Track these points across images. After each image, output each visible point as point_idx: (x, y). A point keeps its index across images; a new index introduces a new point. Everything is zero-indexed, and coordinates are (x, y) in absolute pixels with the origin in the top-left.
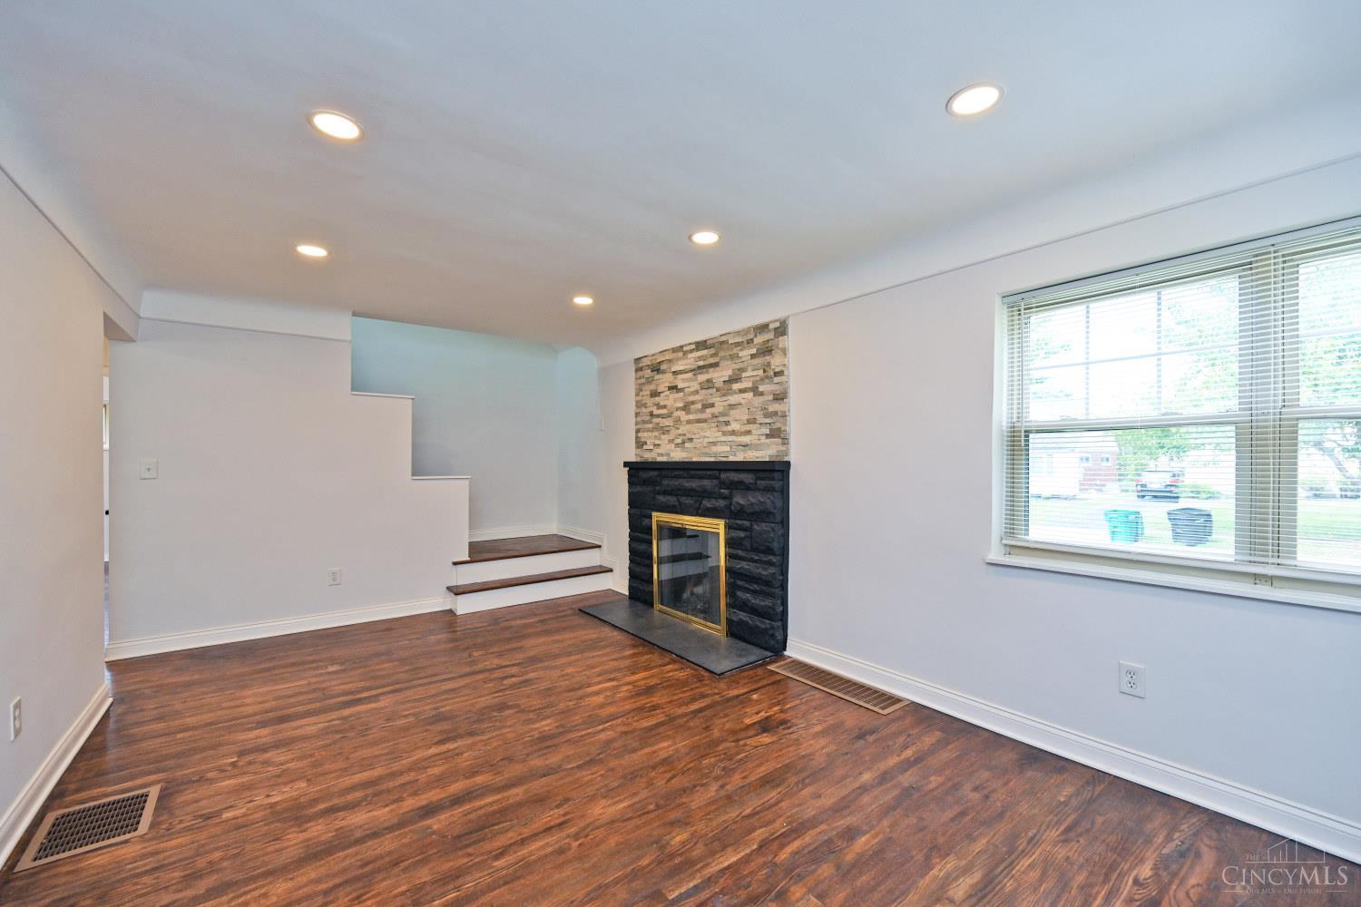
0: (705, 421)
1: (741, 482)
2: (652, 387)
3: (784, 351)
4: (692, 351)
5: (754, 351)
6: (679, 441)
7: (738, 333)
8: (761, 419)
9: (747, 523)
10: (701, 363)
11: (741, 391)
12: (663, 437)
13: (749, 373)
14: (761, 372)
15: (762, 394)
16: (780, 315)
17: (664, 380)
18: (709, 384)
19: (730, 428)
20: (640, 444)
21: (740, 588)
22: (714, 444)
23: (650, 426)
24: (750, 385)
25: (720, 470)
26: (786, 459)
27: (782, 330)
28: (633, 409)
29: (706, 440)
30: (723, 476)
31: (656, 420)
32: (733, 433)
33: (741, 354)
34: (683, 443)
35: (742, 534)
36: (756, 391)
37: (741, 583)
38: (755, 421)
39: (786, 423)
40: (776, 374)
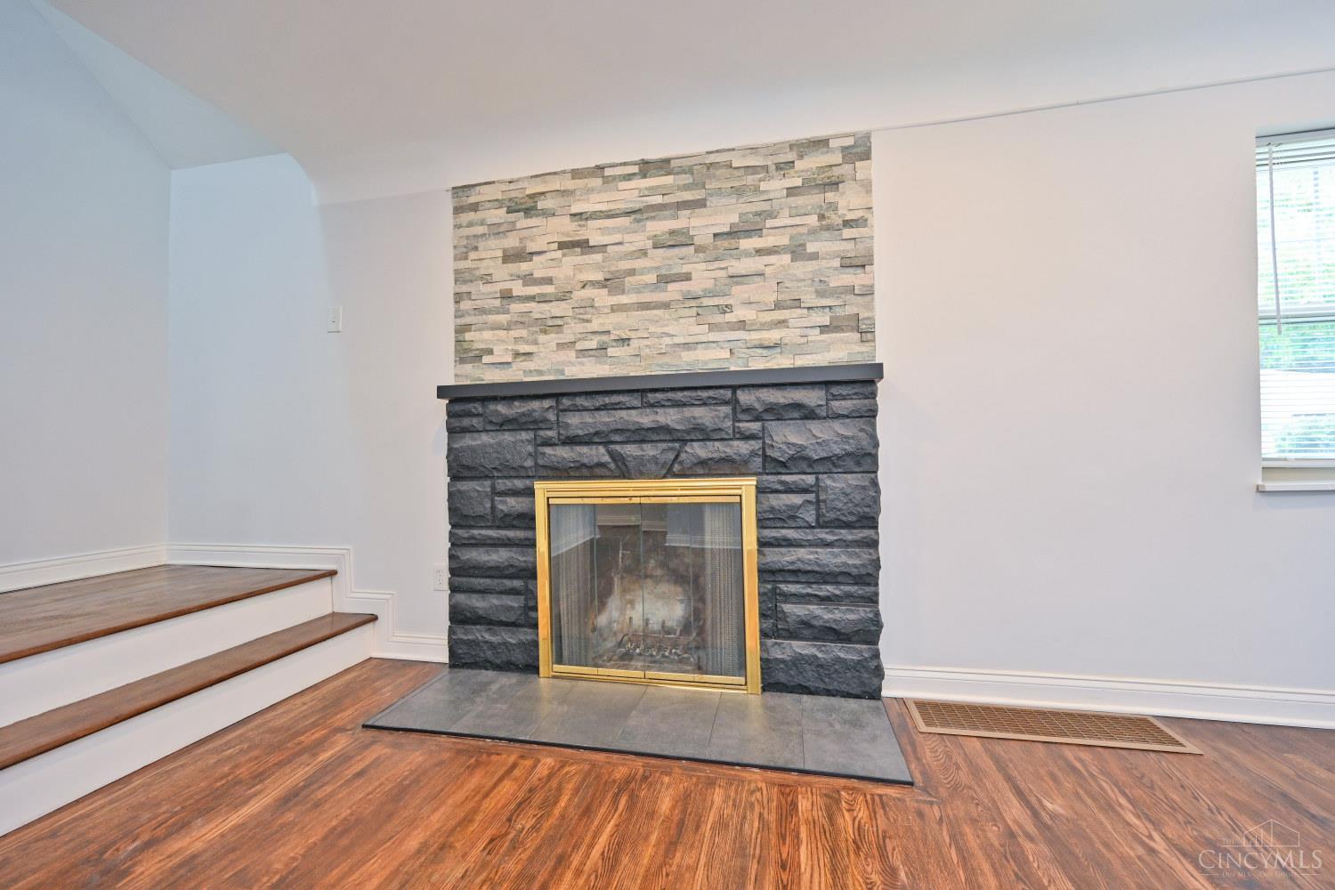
0: (666, 306)
1: (797, 406)
2: (511, 242)
3: (867, 187)
4: (629, 177)
5: (798, 182)
6: (593, 344)
7: (754, 150)
8: (810, 300)
9: (810, 479)
10: (658, 200)
11: (759, 252)
12: (542, 338)
13: (783, 220)
14: (813, 220)
15: (814, 256)
16: (860, 127)
17: (544, 232)
18: (678, 240)
19: (729, 317)
20: (465, 354)
21: (788, 597)
22: (687, 346)
23: (503, 319)
24: (785, 241)
25: (734, 388)
26: (871, 362)
27: (859, 151)
28: (449, 287)
29: (667, 340)
30: (745, 397)
31: (516, 307)
32: (742, 325)
33: (763, 186)
34: (603, 348)
35: (797, 499)
36: (798, 252)
37: (793, 588)
38: (797, 303)
39: (870, 307)
40: (847, 224)
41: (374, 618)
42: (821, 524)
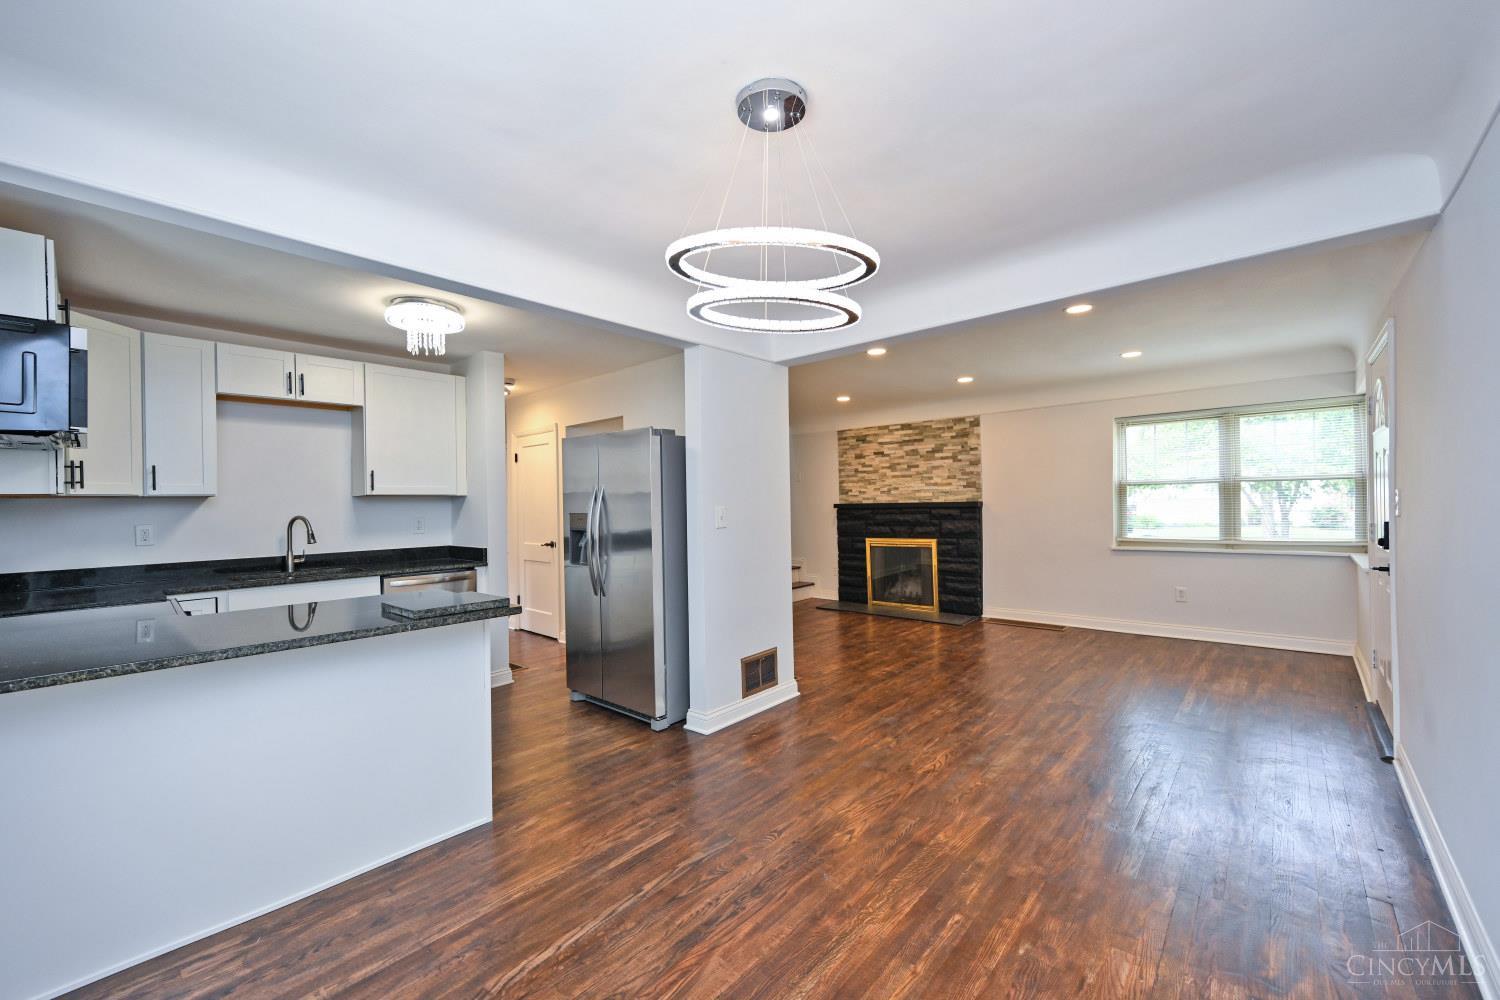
0: (910, 476)
1: (950, 515)
2: (858, 452)
3: (978, 436)
4: (897, 430)
5: (954, 434)
6: (885, 489)
7: (940, 422)
8: (959, 476)
9: (955, 540)
10: (907, 438)
11: (942, 458)
12: (869, 487)
13: (950, 447)
14: (960, 447)
15: (960, 461)
16: (976, 413)
17: (869, 449)
18: (915, 452)
19: (932, 481)
20: (843, 491)
21: (948, 580)
22: (918, 491)
23: (855, 479)
24: (950, 455)
25: (930, 508)
26: (980, 500)
27: (976, 423)
28: (836, 467)
29: (911, 489)
30: (933, 511)
31: (860, 475)
32: (936, 484)
33: (943, 435)
34: (889, 491)
35: (950, 547)
36: (954, 458)
37: (950, 577)
38: (954, 477)
39: (979, 479)
40: (972, 449)
41: (813, 584)
42: (959, 556)
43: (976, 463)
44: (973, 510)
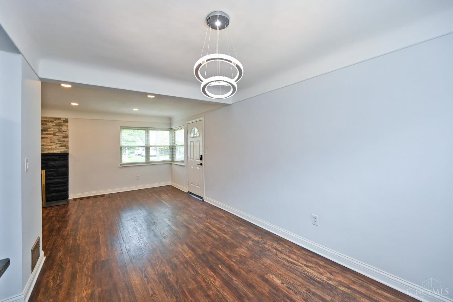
1: (54, 159)
3: (67, 126)
5: (55, 124)
8: (57, 142)
9: (56, 169)
11: (47, 134)
13: (52, 129)
14: (57, 130)
15: (58, 136)
16: (66, 117)
24: (52, 133)
26: (68, 152)
27: (66, 121)
35: (53, 173)
36: (54, 134)
37: (52, 186)
38: (54, 142)
39: (68, 144)
40: (64, 131)
42: (58, 176)
43: (67, 137)
44: (65, 156)
